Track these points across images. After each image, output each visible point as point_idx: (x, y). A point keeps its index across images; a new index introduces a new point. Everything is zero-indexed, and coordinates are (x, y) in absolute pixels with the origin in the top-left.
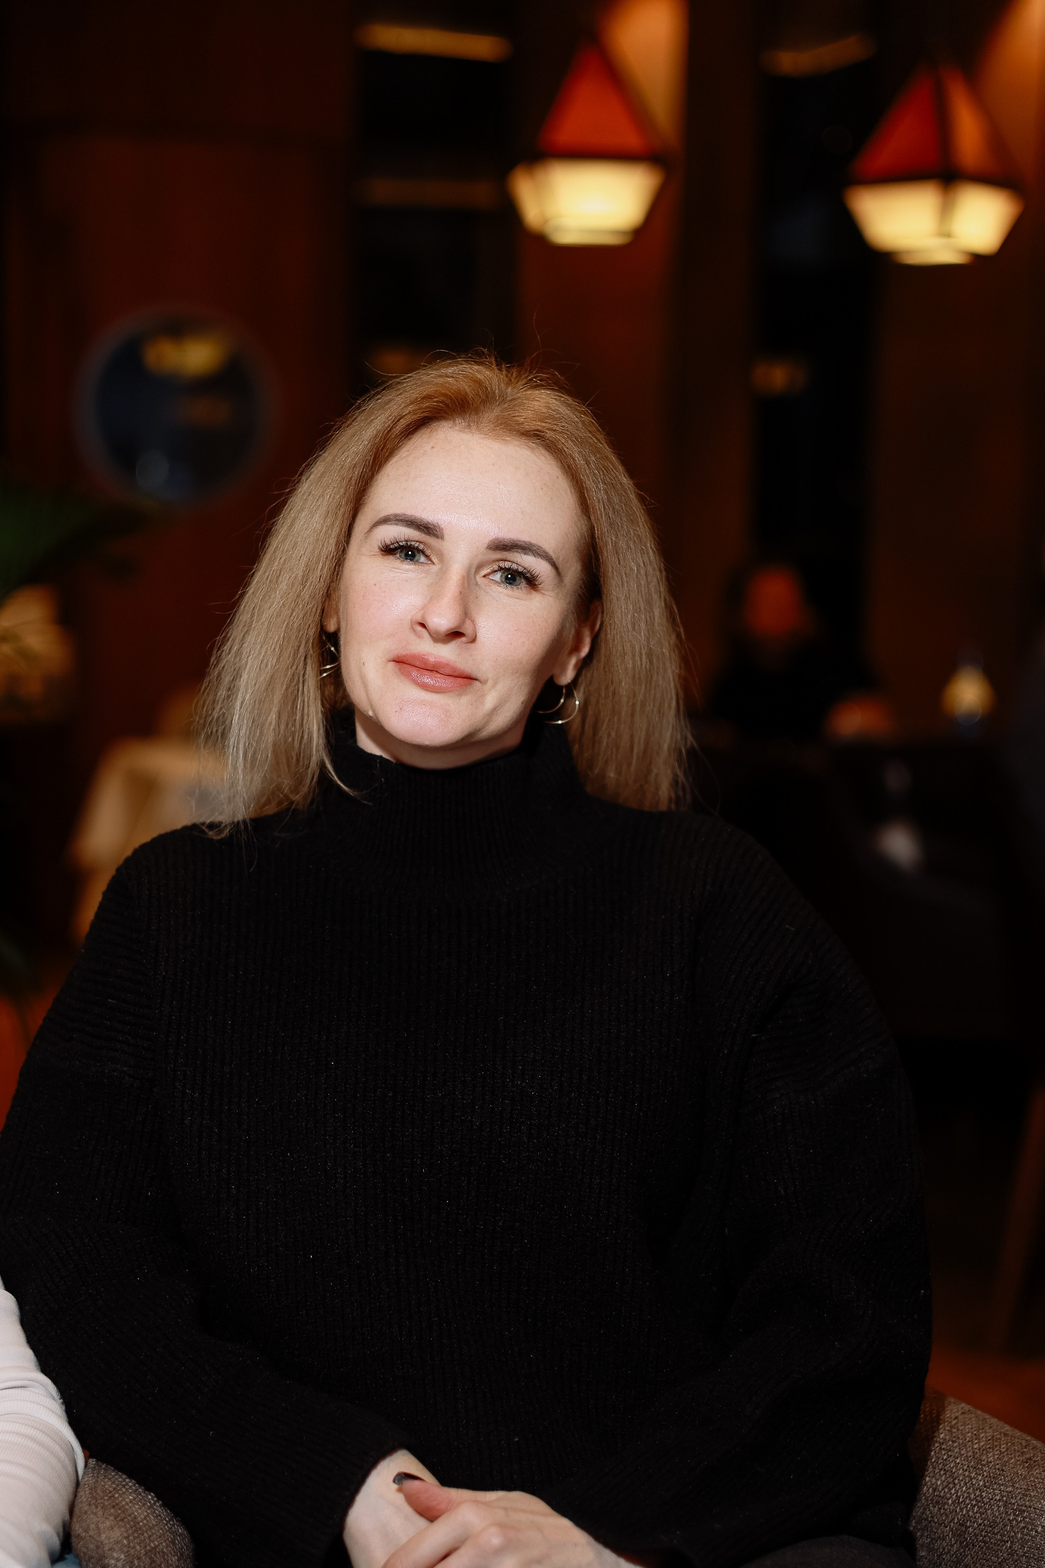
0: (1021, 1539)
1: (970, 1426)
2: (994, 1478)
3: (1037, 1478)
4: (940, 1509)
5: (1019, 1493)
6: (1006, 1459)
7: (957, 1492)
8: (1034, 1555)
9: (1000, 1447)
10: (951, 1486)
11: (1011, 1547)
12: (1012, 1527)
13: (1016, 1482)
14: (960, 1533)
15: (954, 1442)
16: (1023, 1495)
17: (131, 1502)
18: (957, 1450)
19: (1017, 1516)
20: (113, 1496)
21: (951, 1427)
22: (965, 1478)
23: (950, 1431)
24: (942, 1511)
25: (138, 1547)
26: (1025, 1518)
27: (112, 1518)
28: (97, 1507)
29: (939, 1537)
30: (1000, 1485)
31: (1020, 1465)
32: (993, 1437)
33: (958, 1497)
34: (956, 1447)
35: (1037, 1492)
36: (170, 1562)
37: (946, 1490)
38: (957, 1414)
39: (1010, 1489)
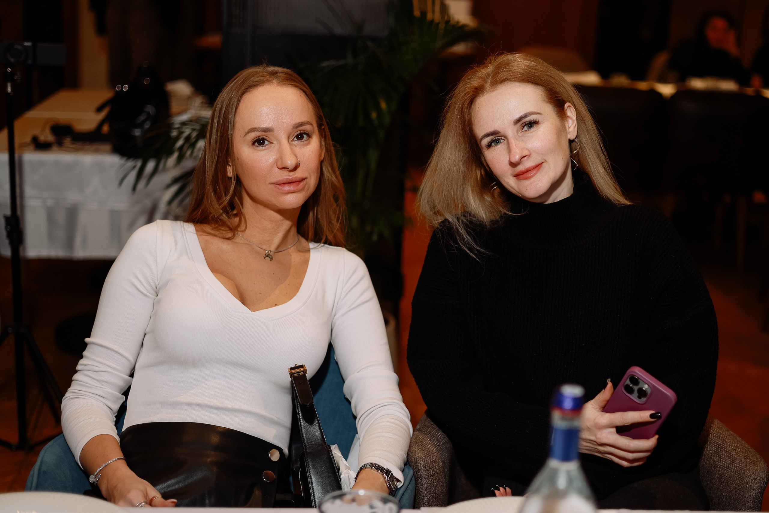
0: (739, 484)
1: (730, 440)
2: (734, 461)
3: (748, 463)
4: (715, 469)
5: (741, 467)
6: (739, 454)
7: (721, 464)
8: (742, 490)
9: (738, 450)
10: (719, 461)
11: (735, 486)
12: (736, 479)
13: (740, 464)
14: (720, 479)
15: (723, 445)
16: (742, 468)
17: (428, 444)
18: (724, 449)
19: (739, 475)
20: (422, 441)
21: (724, 440)
22: (724, 459)
23: (723, 441)
24: (715, 470)
25: (428, 460)
26: (741, 477)
27: (420, 450)
28: (416, 445)
29: (713, 478)
30: (735, 464)
31: (743, 457)
32: (737, 446)
33: (721, 466)
34: (724, 447)
35: (747, 468)
36: (439, 465)
37: (718, 462)
38: (727, 435)
39: (738, 466)
